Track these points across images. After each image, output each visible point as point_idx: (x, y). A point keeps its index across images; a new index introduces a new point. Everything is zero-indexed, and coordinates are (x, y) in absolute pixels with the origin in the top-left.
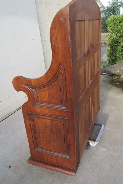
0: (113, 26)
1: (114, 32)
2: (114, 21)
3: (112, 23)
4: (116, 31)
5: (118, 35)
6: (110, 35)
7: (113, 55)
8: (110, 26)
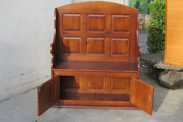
0: (155, 11)
1: (156, 17)
2: (157, 6)
3: (154, 8)
4: (159, 17)
5: (160, 21)
6: (151, 20)
7: (154, 44)
8: (152, 10)
